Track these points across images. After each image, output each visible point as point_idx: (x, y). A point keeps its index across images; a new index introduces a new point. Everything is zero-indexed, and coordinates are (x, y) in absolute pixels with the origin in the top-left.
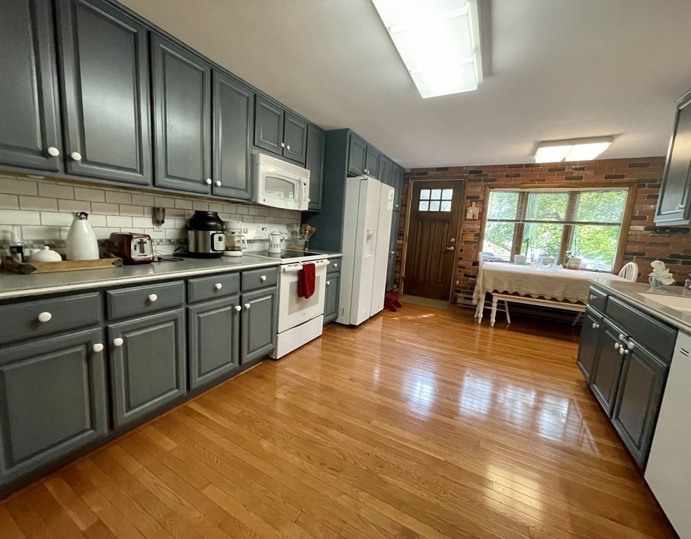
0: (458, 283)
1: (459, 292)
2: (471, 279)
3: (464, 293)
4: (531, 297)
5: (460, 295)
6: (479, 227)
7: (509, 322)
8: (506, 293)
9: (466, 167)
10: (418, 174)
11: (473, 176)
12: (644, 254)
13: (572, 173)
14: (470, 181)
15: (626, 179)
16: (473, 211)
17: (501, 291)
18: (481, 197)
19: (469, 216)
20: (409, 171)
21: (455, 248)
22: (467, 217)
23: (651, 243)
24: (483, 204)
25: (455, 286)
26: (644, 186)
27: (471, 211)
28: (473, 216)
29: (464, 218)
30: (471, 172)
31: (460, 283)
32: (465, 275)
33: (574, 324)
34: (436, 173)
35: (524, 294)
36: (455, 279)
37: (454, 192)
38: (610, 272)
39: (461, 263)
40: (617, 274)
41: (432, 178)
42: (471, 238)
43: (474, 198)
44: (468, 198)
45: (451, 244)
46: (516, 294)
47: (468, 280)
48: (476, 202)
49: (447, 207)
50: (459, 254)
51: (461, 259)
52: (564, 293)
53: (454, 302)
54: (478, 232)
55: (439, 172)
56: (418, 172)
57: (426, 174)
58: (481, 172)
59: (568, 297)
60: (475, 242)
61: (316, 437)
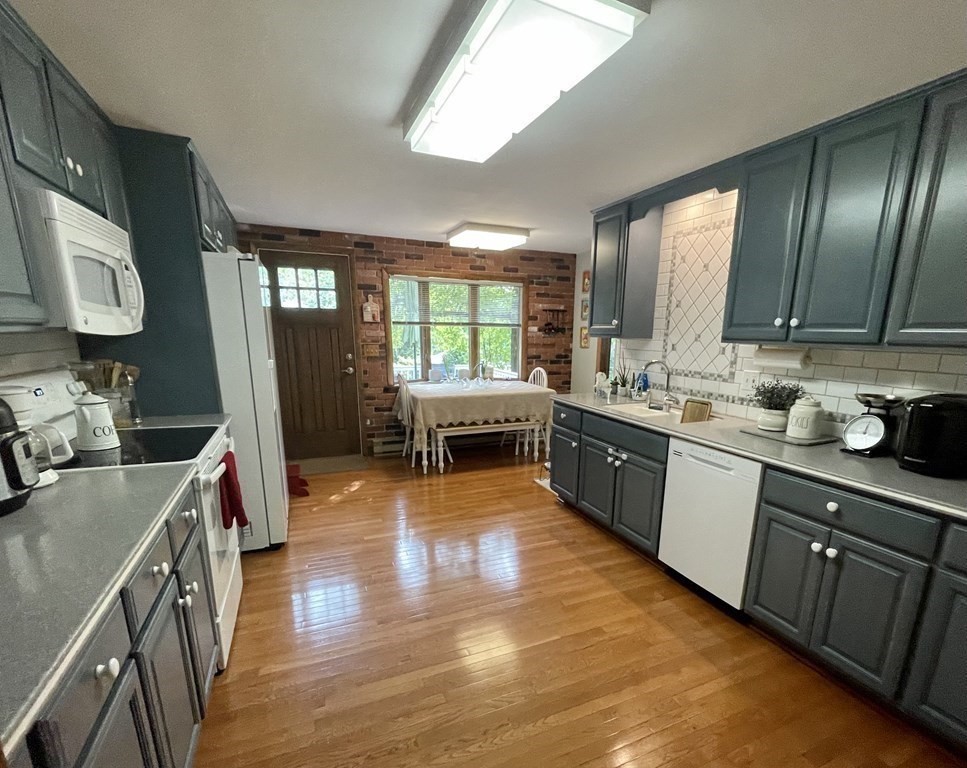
0: (368, 423)
1: (373, 436)
2: (386, 413)
3: (380, 436)
4: (477, 425)
5: (375, 440)
6: (384, 334)
7: (452, 461)
8: (451, 425)
9: (349, 234)
10: (265, 236)
11: (360, 251)
12: (539, 357)
13: (475, 261)
14: (359, 259)
15: (519, 274)
16: (371, 309)
17: (445, 424)
18: (380, 287)
19: (368, 318)
20: (246, 228)
21: (354, 368)
22: (366, 319)
23: (544, 345)
24: (383, 296)
25: (366, 428)
26: (532, 282)
27: (369, 309)
28: (374, 317)
29: (359, 319)
30: (357, 244)
31: (371, 423)
32: (377, 409)
33: (501, 445)
34: (298, 238)
35: (469, 422)
36: (365, 419)
37: (336, 276)
38: (517, 380)
39: (369, 391)
40: (526, 381)
41: (292, 246)
42: (375, 351)
43: (369, 289)
44: (360, 287)
45: (348, 363)
46: (462, 424)
47: (382, 416)
48: (372, 294)
49: (330, 301)
50: (364, 378)
51: (366, 385)
52: (505, 413)
53: (370, 452)
54: (384, 341)
55: (306, 239)
56: (267, 232)
57: (281, 238)
58: (371, 246)
59: (509, 416)
60: (381, 358)
61: (439, 715)
